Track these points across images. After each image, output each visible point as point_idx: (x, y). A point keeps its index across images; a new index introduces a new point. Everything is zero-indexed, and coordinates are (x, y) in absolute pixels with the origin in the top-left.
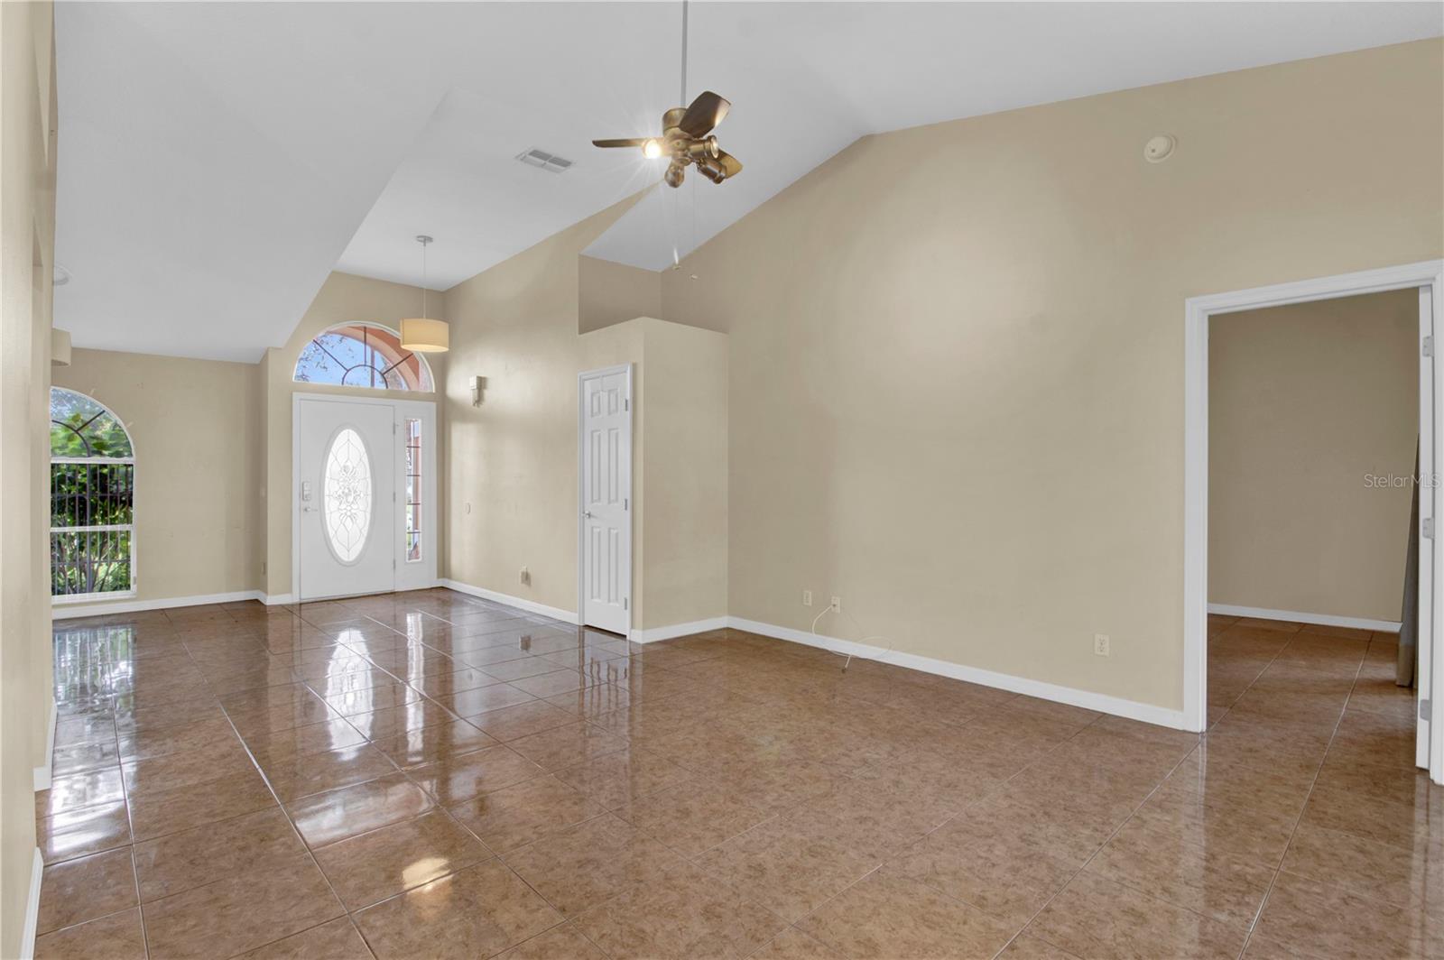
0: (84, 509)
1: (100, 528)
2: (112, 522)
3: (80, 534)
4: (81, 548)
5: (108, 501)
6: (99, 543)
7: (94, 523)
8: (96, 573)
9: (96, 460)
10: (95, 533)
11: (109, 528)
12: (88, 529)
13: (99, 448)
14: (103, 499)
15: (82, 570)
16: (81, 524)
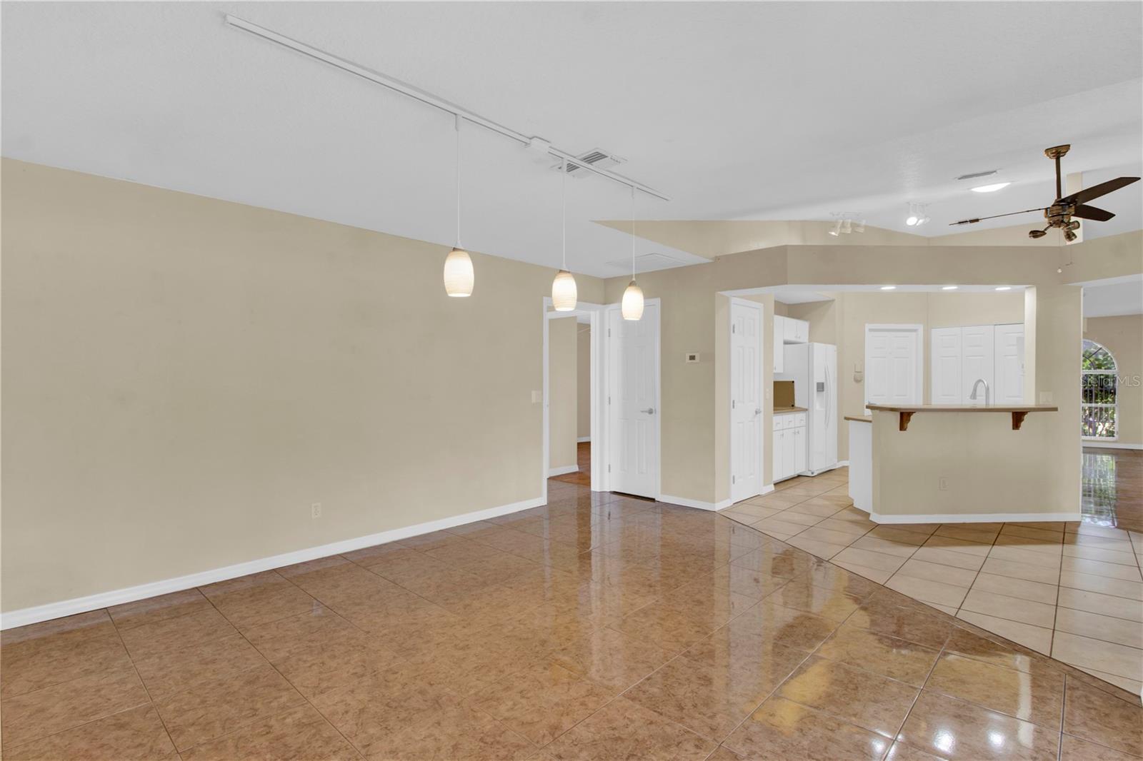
0: (1092, 396)
1: (1100, 405)
2: (1106, 403)
3: (1090, 408)
4: (1090, 415)
5: (1103, 393)
6: (1099, 414)
7: (1097, 403)
8: (1097, 428)
9: (1098, 372)
10: (1097, 408)
11: (1104, 405)
12: (1093, 405)
13: (1099, 367)
14: (1101, 391)
15: (1090, 427)
16: (1090, 403)
